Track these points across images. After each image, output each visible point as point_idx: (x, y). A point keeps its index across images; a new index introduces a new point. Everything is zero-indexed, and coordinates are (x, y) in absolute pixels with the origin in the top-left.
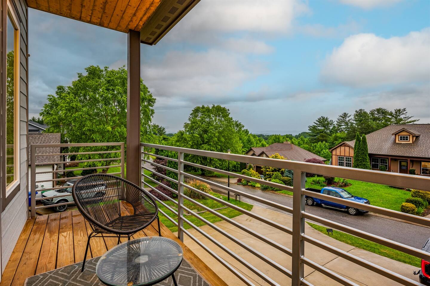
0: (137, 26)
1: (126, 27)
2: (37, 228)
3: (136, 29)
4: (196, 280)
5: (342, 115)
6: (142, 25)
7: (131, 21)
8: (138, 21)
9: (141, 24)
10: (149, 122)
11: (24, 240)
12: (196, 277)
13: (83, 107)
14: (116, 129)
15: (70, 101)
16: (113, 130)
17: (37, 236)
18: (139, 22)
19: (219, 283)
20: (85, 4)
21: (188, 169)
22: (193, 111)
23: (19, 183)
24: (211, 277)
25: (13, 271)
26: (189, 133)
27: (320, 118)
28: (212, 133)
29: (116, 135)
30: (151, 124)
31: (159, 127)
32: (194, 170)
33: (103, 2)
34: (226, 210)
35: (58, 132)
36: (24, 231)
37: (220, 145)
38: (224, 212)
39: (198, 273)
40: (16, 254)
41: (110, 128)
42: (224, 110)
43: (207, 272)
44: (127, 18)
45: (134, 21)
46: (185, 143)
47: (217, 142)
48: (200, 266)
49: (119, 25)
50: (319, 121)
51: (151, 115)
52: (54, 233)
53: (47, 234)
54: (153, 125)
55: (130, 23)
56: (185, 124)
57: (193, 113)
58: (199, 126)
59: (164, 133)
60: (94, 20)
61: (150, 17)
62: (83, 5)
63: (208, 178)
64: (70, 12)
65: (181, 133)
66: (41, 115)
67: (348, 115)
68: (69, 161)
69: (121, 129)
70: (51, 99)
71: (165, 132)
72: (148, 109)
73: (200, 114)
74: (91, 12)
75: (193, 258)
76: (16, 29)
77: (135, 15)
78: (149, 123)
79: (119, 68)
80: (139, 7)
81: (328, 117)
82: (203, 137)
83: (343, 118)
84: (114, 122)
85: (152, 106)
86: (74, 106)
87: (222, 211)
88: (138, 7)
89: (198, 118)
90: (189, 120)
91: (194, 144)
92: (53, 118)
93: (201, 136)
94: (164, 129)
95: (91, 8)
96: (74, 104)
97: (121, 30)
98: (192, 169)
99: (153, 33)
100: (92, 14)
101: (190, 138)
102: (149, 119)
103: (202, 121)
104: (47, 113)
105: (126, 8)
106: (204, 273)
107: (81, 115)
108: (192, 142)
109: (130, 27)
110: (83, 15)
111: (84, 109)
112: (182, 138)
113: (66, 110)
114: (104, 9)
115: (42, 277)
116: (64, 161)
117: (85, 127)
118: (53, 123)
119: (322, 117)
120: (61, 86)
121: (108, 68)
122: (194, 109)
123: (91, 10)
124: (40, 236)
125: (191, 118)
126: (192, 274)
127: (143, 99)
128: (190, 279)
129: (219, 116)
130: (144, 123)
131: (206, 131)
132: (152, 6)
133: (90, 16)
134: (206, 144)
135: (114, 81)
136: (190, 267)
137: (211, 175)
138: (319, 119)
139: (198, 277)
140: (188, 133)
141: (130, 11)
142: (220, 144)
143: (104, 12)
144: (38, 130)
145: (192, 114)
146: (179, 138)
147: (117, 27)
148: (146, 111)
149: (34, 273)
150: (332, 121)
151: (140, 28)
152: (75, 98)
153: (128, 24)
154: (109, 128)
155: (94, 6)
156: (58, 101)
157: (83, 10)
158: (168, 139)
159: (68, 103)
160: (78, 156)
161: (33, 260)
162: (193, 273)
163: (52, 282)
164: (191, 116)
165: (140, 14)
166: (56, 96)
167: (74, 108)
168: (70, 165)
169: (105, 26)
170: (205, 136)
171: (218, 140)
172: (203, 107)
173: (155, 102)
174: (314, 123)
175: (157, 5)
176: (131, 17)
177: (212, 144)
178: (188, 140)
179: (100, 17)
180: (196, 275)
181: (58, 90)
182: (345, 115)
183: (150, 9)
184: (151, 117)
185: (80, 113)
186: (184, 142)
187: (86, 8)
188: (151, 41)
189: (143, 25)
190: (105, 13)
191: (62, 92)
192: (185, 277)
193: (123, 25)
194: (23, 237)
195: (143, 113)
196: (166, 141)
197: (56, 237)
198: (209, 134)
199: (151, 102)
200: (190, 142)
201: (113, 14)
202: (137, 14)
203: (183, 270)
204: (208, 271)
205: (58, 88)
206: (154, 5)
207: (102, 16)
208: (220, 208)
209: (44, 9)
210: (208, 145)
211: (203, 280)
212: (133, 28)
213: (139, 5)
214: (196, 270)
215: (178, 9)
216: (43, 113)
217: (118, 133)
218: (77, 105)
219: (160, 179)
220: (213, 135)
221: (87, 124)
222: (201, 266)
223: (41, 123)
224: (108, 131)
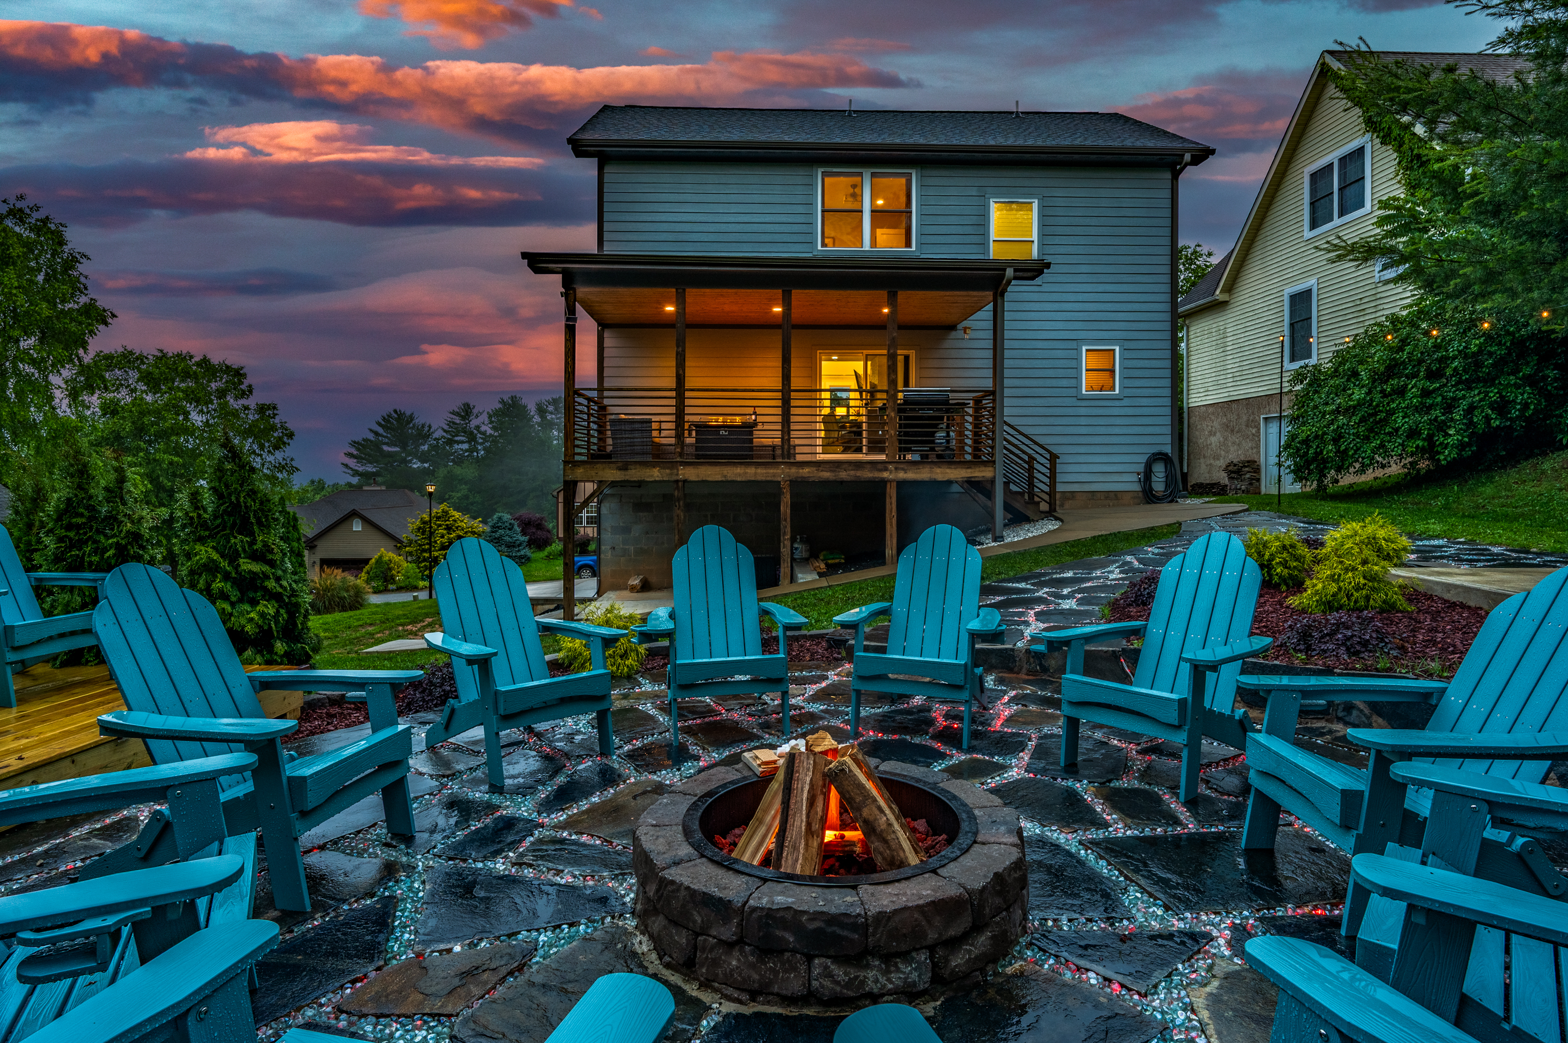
5: (457, 410)
27: (389, 416)
50: (386, 422)
67: (475, 411)
81: (416, 415)
83: (463, 418)
119: (395, 411)
138: (384, 419)
150: (430, 427)
174: (371, 430)
182: (467, 412)
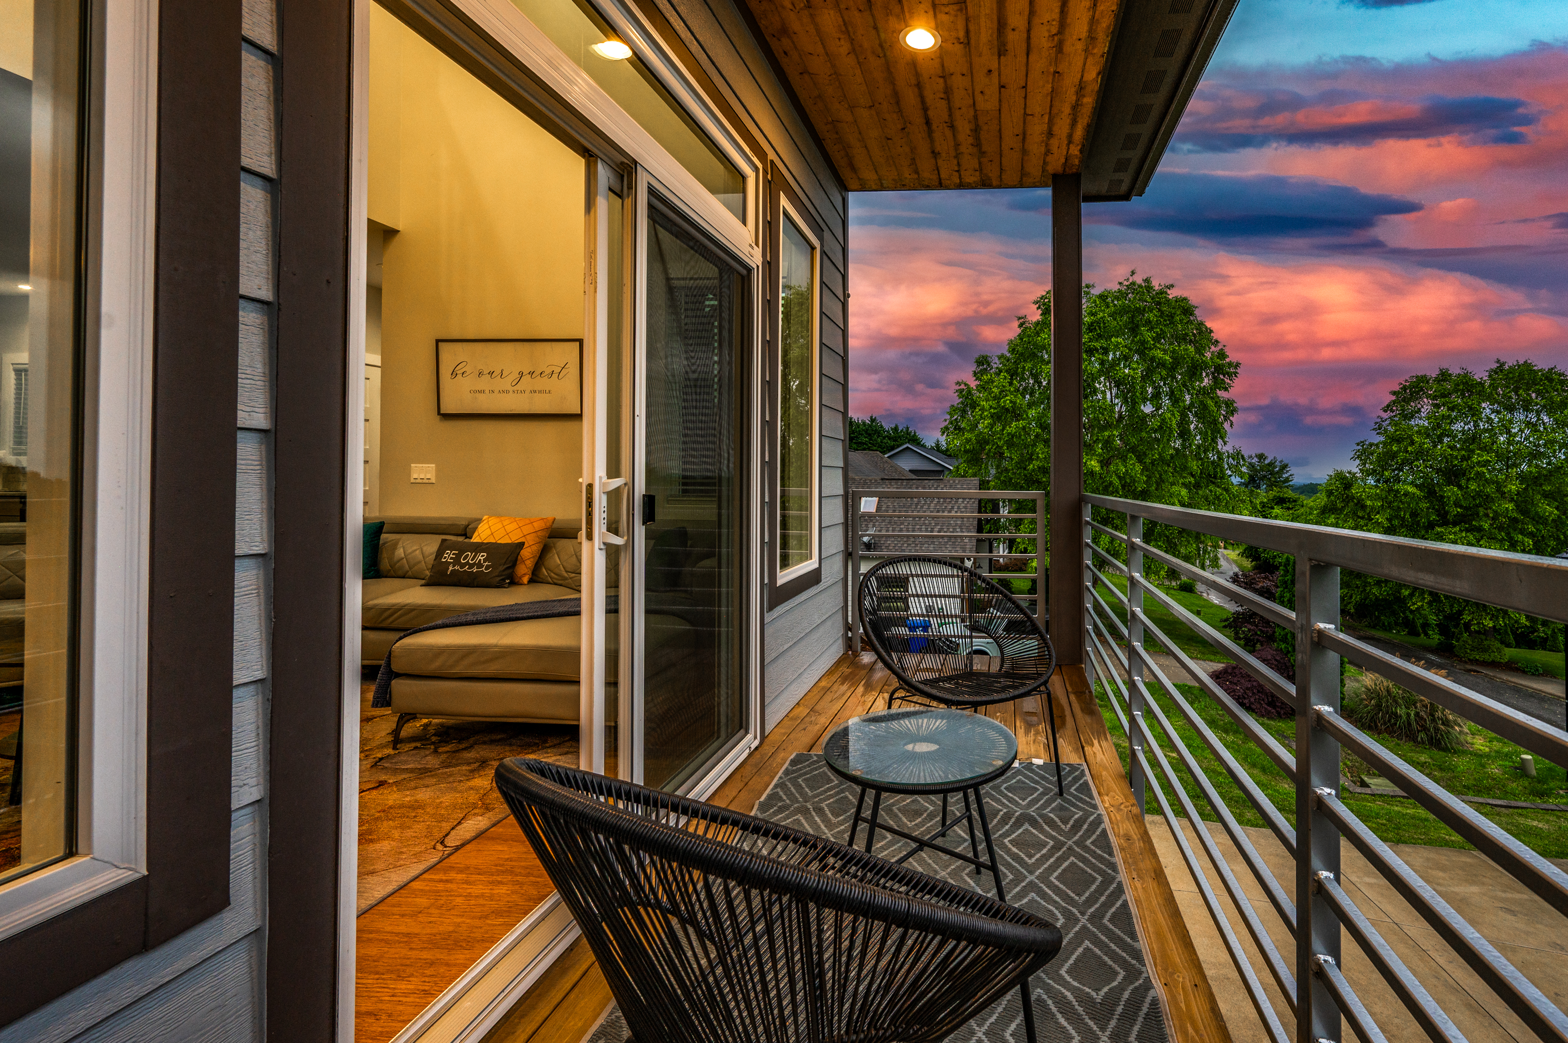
0: (1066, 159)
1: (1043, 171)
2: (851, 673)
3: (1067, 169)
4: (1105, 890)
6: (1077, 153)
7: (1048, 152)
8: (1064, 147)
9: (1075, 150)
10: (1220, 441)
11: (823, 688)
12: (1111, 883)
13: (1030, 405)
14: (1112, 468)
15: (1000, 393)
16: (1105, 468)
17: (845, 687)
18: (1069, 148)
19: (1167, 924)
20: (938, 149)
21: (1378, 618)
22: (1394, 393)
23: (816, 565)
24: (1154, 902)
25: (784, 734)
26: (1378, 481)
28: (1486, 480)
29: (1111, 483)
30: (1225, 449)
31: (1266, 462)
32: (1406, 627)
33: (971, 130)
34: (1547, 817)
35: (974, 475)
36: (830, 672)
37: (1532, 535)
38: (1535, 823)
39: (1123, 876)
40: (801, 708)
41: (1097, 464)
42: (1551, 380)
43: (1151, 885)
44: (1035, 148)
45: (1055, 149)
46: (1359, 517)
47: (1515, 520)
48: (1142, 865)
49: (1023, 173)
51: (1226, 418)
52: (872, 690)
53: (861, 689)
54: (1231, 451)
55: (1049, 159)
56: (1358, 444)
57: (1394, 402)
58: (1421, 453)
59: (1287, 480)
60: (969, 179)
61: (1089, 125)
62: (936, 151)
63: (1469, 667)
64: (916, 176)
65: (1345, 478)
66: (943, 433)
68: (1005, 554)
69: (1126, 467)
70: (961, 391)
71: (1287, 478)
72: (1212, 398)
73: (1426, 407)
74: (955, 162)
75: (1135, 837)
76: (813, 248)
77: (1050, 134)
78: (1219, 447)
79: (1120, 283)
80: (1055, 111)
82: (1442, 497)
84: (1107, 443)
85: (1226, 389)
86: (1008, 405)
87: (1526, 817)
88: (1050, 113)
89: (1421, 422)
90: (1374, 429)
91: (1396, 522)
92: (966, 439)
93: (1430, 492)
94: (1284, 467)
95: (953, 153)
96: (1006, 402)
97: (1034, 183)
98: (1396, 624)
99: (1121, 166)
100: (959, 164)
101: (1378, 497)
102: (1219, 432)
103: (1437, 431)
104: (955, 429)
105: (1024, 123)
106: (1142, 884)
107: (1024, 428)
108: (1387, 515)
109: (1051, 169)
110: (943, 176)
111: (1032, 413)
112: (1348, 499)
113: (992, 416)
114: (978, 144)
115: (815, 758)
116: (991, 551)
117: (1033, 460)
118: (966, 451)
120: (983, 357)
121: (1093, 286)
122: (1397, 388)
123: (955, 157)
124: (849, 688)
125: (1388, 422)
126: (1104, 871)
127: (1196, 368)
128: (1091, 879)
129: (1526, 409)
130: (1199, 447)
131: (1453, 475)
132: (1084, 96)
133: (958, 171)
134: (1455, 524)
135: (1104, 324)
136: (1111, 854)
137: (1486, 657)
139: (1114, 885)
140: (1371, 481)
141: (1037, 129)
142: (1531, 528)
143: (982, 153)
144: (942, 471)
145: (1388, 406)
146: (1332, 498)
147: (1022, 178)
148: (1205, 407)
149: (808, 748)
151: (1077, 162)
152: (1011, 384)
153: (1045, 163)
154: (1094, 464)
155: (957, 145)
156: (976, 394)
157: (940, 162)
158: (1295, 501)
159: (995, 398)
160: (1018, 540)
161: (817, 727)
162: (1110, 871)
163: (825, 773)
164: (1385, 415)
165: (1062, 127)
166: (973, 384)
167: (1007, 410)
168: (1006, 564)
169: (994, 183)
170: (1451, 492)
171: (1519, 508)
172: (1444, 376)
173: (1236, 374)
175: (1097, 88)
176: (1043, 141)
177: (1486, 526)
178: (1372, 508)
179: (977, 166)
180: (1114, 878)
181: (978, 366)
183: (1081, 105)
184: (1226, 425)
185: (1021, 423)
186: (1355, 514)
187: (944, 155)
188: (1124, 188)
189: (1081, 151)
190: (984, 153)
191: (986, 369)
192: (1083, 870)
193: (1034, 168)
194: (823, 684)
195: (1196, 415)
196: (1288, 509)
197: (871, 699)
198: (1473, 486)
199: (1222, 377)
200: (1378, 513)
201: (1001, 150)
202: (1056, 129)
203: (1087, 855)
204: (1155, 885)
205: (977, 361)
206: (1089, 89)
207: (980, 163)
208: (1513, 803)
209: (874, 187)
210: (1467, 530)
211: (1123, 898)
212: (1060, 170)
213: (1051, 106)
214: (1121, 866)
215: (1164, 72)
216: (947, 428)
217: (1119, 477)
218: (1014, 403)
219: (1258, 641)
220: (1490, 490)
221: (1038, 454)
222: (1146, 864)
223: (947, 454)
224: (1092, 473)
